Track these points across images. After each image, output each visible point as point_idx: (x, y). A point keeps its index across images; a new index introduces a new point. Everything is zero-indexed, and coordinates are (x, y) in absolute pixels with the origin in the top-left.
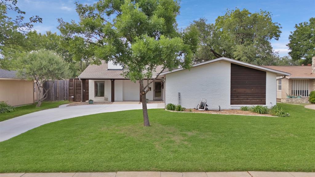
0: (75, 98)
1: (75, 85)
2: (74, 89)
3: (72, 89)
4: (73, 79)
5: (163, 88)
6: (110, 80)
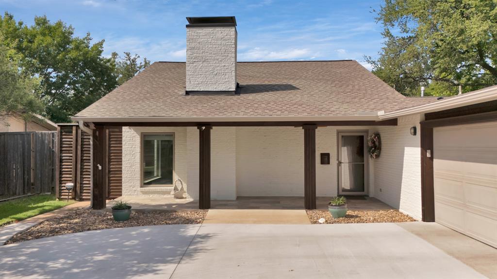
0: (78, 188)
2: (74, 158)
3: (70, 160)
4: (72, 126)
5: (378, 156)
6: (196, 127)
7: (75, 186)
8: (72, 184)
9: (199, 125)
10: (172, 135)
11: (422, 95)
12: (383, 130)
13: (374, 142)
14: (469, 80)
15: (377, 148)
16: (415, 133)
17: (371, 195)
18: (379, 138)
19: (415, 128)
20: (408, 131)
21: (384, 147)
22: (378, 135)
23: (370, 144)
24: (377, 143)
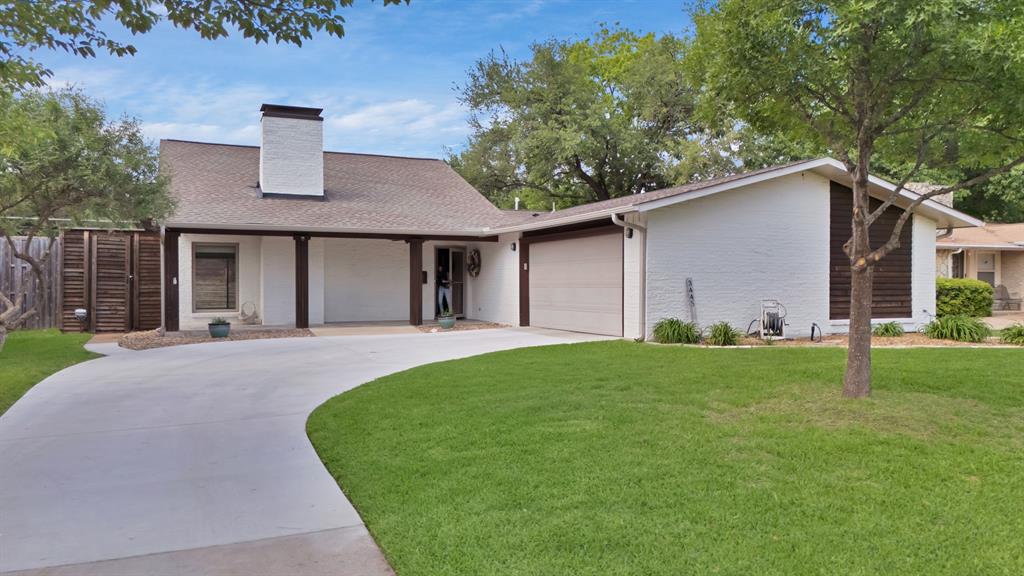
0: (93, 317)
1: (94, 260)
2: (86, 275)
3: (80, 277)
4: (83, 231)
5: (477, 274)
6: (292, 238)
7: (89, 313)
8: (85, 311)
9: (296, 235)
10: (235, 246)
11: (516, 208)
12: (483, 246)
13: (473, 259)
14: (567, 189)
15: (476, 265)
16: (514, 249)
17: (468, 317)
18: (479, 255)
19: (514, 245)
20: (510, 247)
21: (483, 264)
22: (477, 252)
23: (469, 261)
24: (476, 260)
